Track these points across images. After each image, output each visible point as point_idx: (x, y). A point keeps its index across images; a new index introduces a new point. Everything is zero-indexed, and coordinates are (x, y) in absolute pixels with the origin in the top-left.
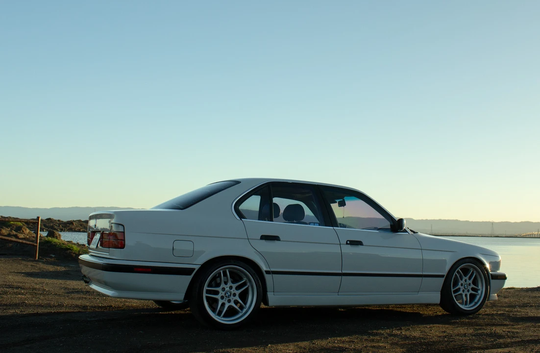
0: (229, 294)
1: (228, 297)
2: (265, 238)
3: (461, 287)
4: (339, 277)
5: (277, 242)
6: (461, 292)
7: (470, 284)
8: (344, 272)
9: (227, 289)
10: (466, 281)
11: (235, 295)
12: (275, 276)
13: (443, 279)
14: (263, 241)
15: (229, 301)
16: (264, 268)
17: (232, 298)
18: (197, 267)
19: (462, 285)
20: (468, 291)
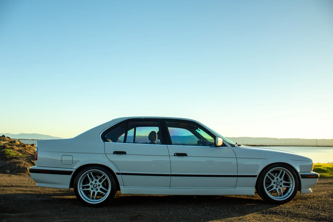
0: (96, 185)
1: (95, 187)
2: (116, 153)
3: (274, 185)
4: (169, 177)
5: (124, 155)
6: (274, 188)
7: (281, 181)
8: (172, 174)
9: (94, 183)
10: (277, 179)
11: (99, 185)
12: (123, 176)
13: (256, 179)
14: (115, 155)
15: (97, 190)
16: (115, 171)
17: (98, 188)
18: (74, 170)
19: (274, 183)
20: (281, 186)
